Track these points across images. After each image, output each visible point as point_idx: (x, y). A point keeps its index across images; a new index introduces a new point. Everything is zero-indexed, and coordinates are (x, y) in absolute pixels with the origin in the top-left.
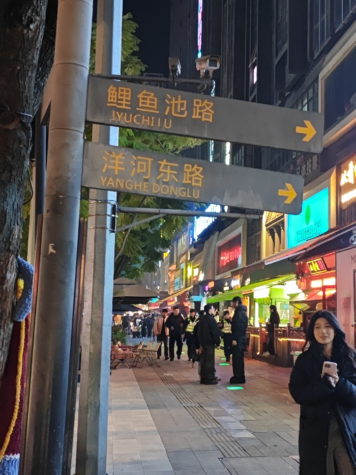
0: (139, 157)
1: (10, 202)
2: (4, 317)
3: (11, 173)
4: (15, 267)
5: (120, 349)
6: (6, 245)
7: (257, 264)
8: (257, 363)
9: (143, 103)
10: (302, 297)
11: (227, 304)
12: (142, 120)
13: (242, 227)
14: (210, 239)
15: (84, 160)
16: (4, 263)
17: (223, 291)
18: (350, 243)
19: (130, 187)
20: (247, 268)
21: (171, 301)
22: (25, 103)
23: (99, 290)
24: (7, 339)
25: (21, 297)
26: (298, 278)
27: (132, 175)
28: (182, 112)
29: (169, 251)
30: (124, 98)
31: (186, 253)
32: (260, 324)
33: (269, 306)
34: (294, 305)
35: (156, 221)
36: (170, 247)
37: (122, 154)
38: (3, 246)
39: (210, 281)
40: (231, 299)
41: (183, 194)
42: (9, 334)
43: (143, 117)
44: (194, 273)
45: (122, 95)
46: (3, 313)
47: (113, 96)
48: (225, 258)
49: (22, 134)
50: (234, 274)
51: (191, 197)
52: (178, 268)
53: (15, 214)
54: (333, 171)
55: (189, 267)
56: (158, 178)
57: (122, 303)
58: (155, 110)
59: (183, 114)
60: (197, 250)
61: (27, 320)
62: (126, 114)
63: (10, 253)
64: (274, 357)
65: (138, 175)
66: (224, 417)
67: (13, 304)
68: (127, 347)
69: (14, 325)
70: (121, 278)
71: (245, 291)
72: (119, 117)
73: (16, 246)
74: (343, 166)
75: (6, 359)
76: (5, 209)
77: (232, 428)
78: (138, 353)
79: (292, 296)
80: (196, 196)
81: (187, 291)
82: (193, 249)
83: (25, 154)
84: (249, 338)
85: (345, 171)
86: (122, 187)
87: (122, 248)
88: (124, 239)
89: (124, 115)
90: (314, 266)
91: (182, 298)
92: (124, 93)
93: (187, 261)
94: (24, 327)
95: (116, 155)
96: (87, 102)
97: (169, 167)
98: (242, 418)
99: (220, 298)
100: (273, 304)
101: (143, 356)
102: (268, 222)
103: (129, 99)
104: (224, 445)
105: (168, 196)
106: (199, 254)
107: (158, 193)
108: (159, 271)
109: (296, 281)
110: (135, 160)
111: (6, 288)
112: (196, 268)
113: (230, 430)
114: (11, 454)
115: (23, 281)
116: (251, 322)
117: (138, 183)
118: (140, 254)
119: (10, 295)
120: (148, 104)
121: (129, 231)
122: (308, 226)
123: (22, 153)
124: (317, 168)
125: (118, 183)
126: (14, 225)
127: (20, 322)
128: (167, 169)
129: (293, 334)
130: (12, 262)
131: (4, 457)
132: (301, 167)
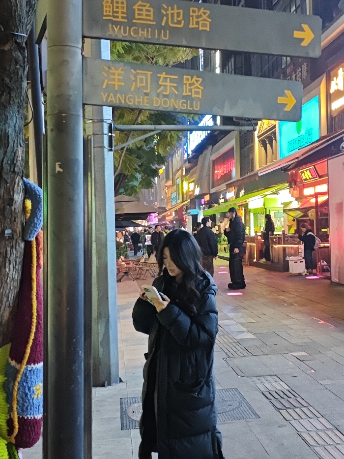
0: (138, 71)
1: (11, 124)
2: (15, 237)
3: (10, 95)
4: (22, 189)
5: (123, 263)
6: (11, 167)
7: (251, 176)
8: (255, 270)
9: (139, 14)
10: (295, 205)
11: (224, 215)
12: (139, 33)
13: (234, 140)
14: (204, 153)
15: (84, 76)
16: (11, 185)
17: (219, 204)
18: (341, 149)
19: (131, 102)
20: (242, 179)
21: (168, 216)
22: (18, 22)
23: (101, 208)
24: (19, 258)
25: (30, 217)
26: (291, 187)
27: (132, 89)
28: (179, 22)
29: (164, 167)
30: (120, 10)
31: (181, 168)
32: (256, 232)
33: (264, 215)
34: (288, 213)
35: (151, 138)
36: (166, 163)
37: (121, 68)
38: (9, 168)
39: (206, 194)
40: (227, 210)
41: (184, 107)
42: (21, 253)
43: (140, 29)
44: (190, 187)
45: (117, 7)
46: (14, 234)
47: (108, 9)
48: (219, 171)
49: (17, 54)
50: (229, 186)
51: (191, 109)
52: (174, 184)
53: (17, 136)
54: (322, 79)
55: (184, 182)
56: (158, 91)
57: (123, 220)
58: (151, 21)
59: (180, 24)
60: (192, 165)
61: (37, 239)
62: (122, 27)
63: (15, 175)
64: (270, 263)
65: (138, 89)
66: (226, 321)
67: (22, 224)
68: (130, 261)
69: (25, 243)
70: (120, 196)
71: (240, 202)
72: (116, 30)
73: (21, 168)
74: (332, 73)
75: (20, 277)
76: (7, 131)
77: (234, 331)
78: (141, 266)
79: (286, 204)
80: (197, 107)
81: (184, 205)
82: (188, 165)
83: (22, 74)
84: (246, 247)
85: (335, 78)
86: (123, 102)
87: (120, 167)
88: (120, 158)
89: (120, 28)
90: (306, 174)
91: (179, 212)
92: (120, 5)
93: (182, 177)
94: (34, 246)
95: (115, 70)
96: (83, 17)
97: (168, 79)
98: (243, 321)
99: (216, 210)
100: (268, 213)
101: (146, 268)
102: (260, 134)
103: (125, 11)
104: (227, 346)
105: (169, 110)
106: (194, 169)
107: (159, 106)
108: (156, 187)
109: (289, 190)
110: (135, 74)
111: (15, 209)
112: (191, 182)
113: (232, 332)
114: (32, 364)
115: (30, 201)
116: (247, 231)
117: (139, 98)
118: (137, 172)
119: (19, 214)
120: (144, 15)
121: (125, 149)
122: (299, 135)
123: (20, 74)
124: (306, 76)
125: (119, 98)
126: (17, 147)
127: (31, 241)
128: (167, 82)
129: (287, 240)
130: (18, 184)
131: (25, 367)
132: (291, 76)
